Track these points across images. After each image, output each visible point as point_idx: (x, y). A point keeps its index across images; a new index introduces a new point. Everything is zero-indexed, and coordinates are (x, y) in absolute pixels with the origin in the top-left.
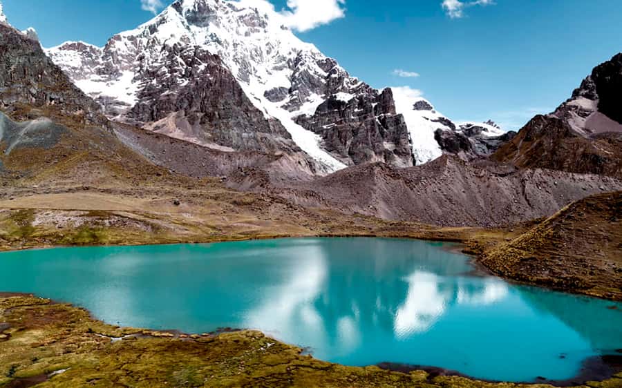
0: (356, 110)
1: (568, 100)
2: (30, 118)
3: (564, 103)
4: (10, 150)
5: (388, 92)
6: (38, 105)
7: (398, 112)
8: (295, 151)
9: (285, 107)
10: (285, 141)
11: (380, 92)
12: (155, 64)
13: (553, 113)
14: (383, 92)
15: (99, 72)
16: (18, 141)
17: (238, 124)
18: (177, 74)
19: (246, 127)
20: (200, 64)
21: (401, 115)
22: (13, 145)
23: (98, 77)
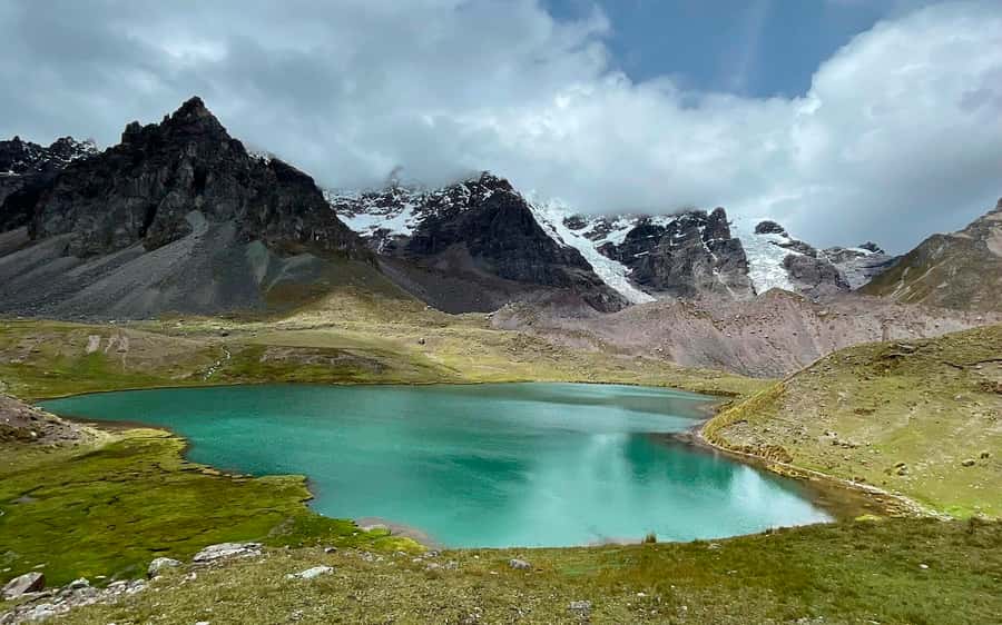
0: (677, 236)
1: (991, 213)
2: (294, 254)
3: (983, 217)
4: (271, 286)
5: (720, 213)
6: (303, 241)
7: (733, 235)
8: (596, 284)
9: (587, 235)
10: (585, 273)
11: (709, 213)
12: (438, 194)
13: (963, 231)
14: (714, 213)
15: (379, 205)
16: (279, 278)
17: (527, 256)
18: (461, 203)
19: (535, 258)
20: (486, 191)
21: (737, 240)
22: (274, 282)
23: (378, 210)
